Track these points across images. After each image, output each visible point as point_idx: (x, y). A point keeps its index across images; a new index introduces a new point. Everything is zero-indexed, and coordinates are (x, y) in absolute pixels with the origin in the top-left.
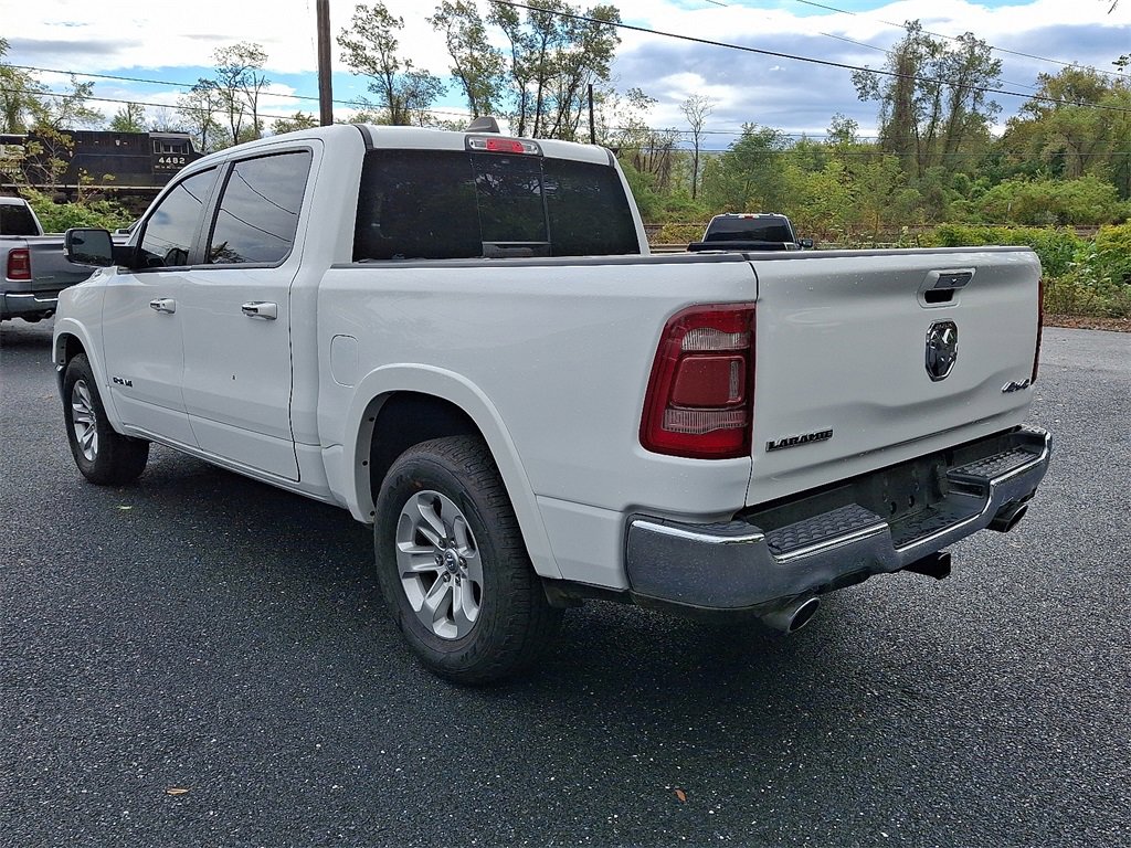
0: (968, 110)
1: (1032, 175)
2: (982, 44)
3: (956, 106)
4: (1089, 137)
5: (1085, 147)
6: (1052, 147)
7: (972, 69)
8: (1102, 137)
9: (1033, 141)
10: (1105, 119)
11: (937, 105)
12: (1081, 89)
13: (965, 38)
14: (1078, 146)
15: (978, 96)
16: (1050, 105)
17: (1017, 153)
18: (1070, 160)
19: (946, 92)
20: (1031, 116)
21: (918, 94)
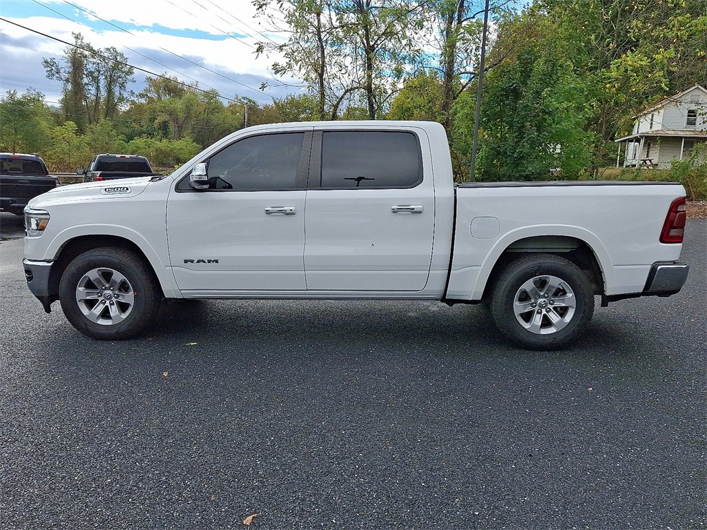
0: (117, 94)
1: (151, 135)
2: (122, 55)
3: (110, 91)
4: (181, 115)
5: (180, 121)
6: (160, 119)
7: (117, 68)
8: (188, 117)
9: (146, 116)
10: (188, 108)
11: (98, 89)
12: (171, 88)
13: (111, 50)
14: (176, 120)
15: (122, 86)
16: (154, 95)
17: (138, 121)
18: (172, 127)
19: (103, 82)
20: (143, 101)
21: (85, 80)
